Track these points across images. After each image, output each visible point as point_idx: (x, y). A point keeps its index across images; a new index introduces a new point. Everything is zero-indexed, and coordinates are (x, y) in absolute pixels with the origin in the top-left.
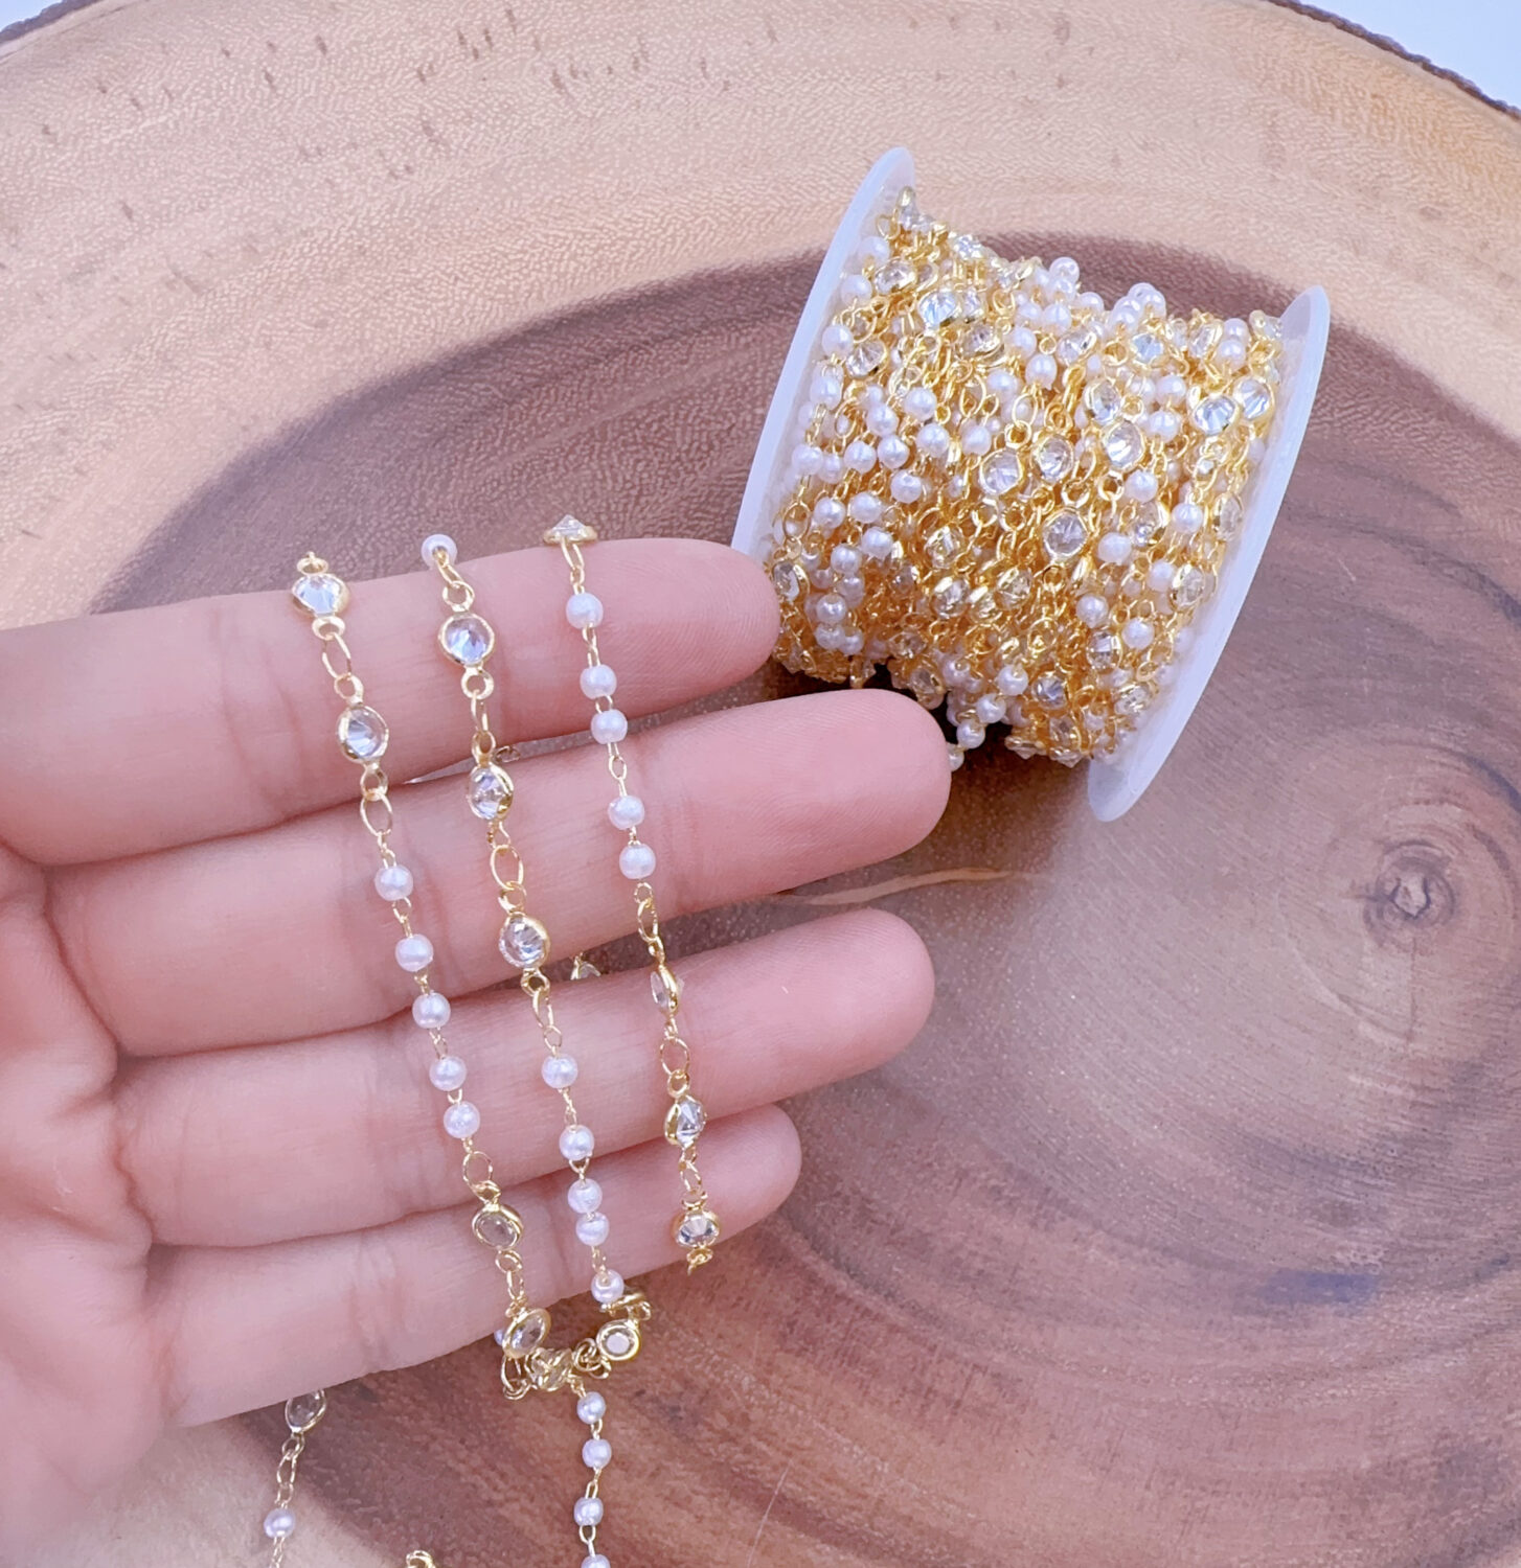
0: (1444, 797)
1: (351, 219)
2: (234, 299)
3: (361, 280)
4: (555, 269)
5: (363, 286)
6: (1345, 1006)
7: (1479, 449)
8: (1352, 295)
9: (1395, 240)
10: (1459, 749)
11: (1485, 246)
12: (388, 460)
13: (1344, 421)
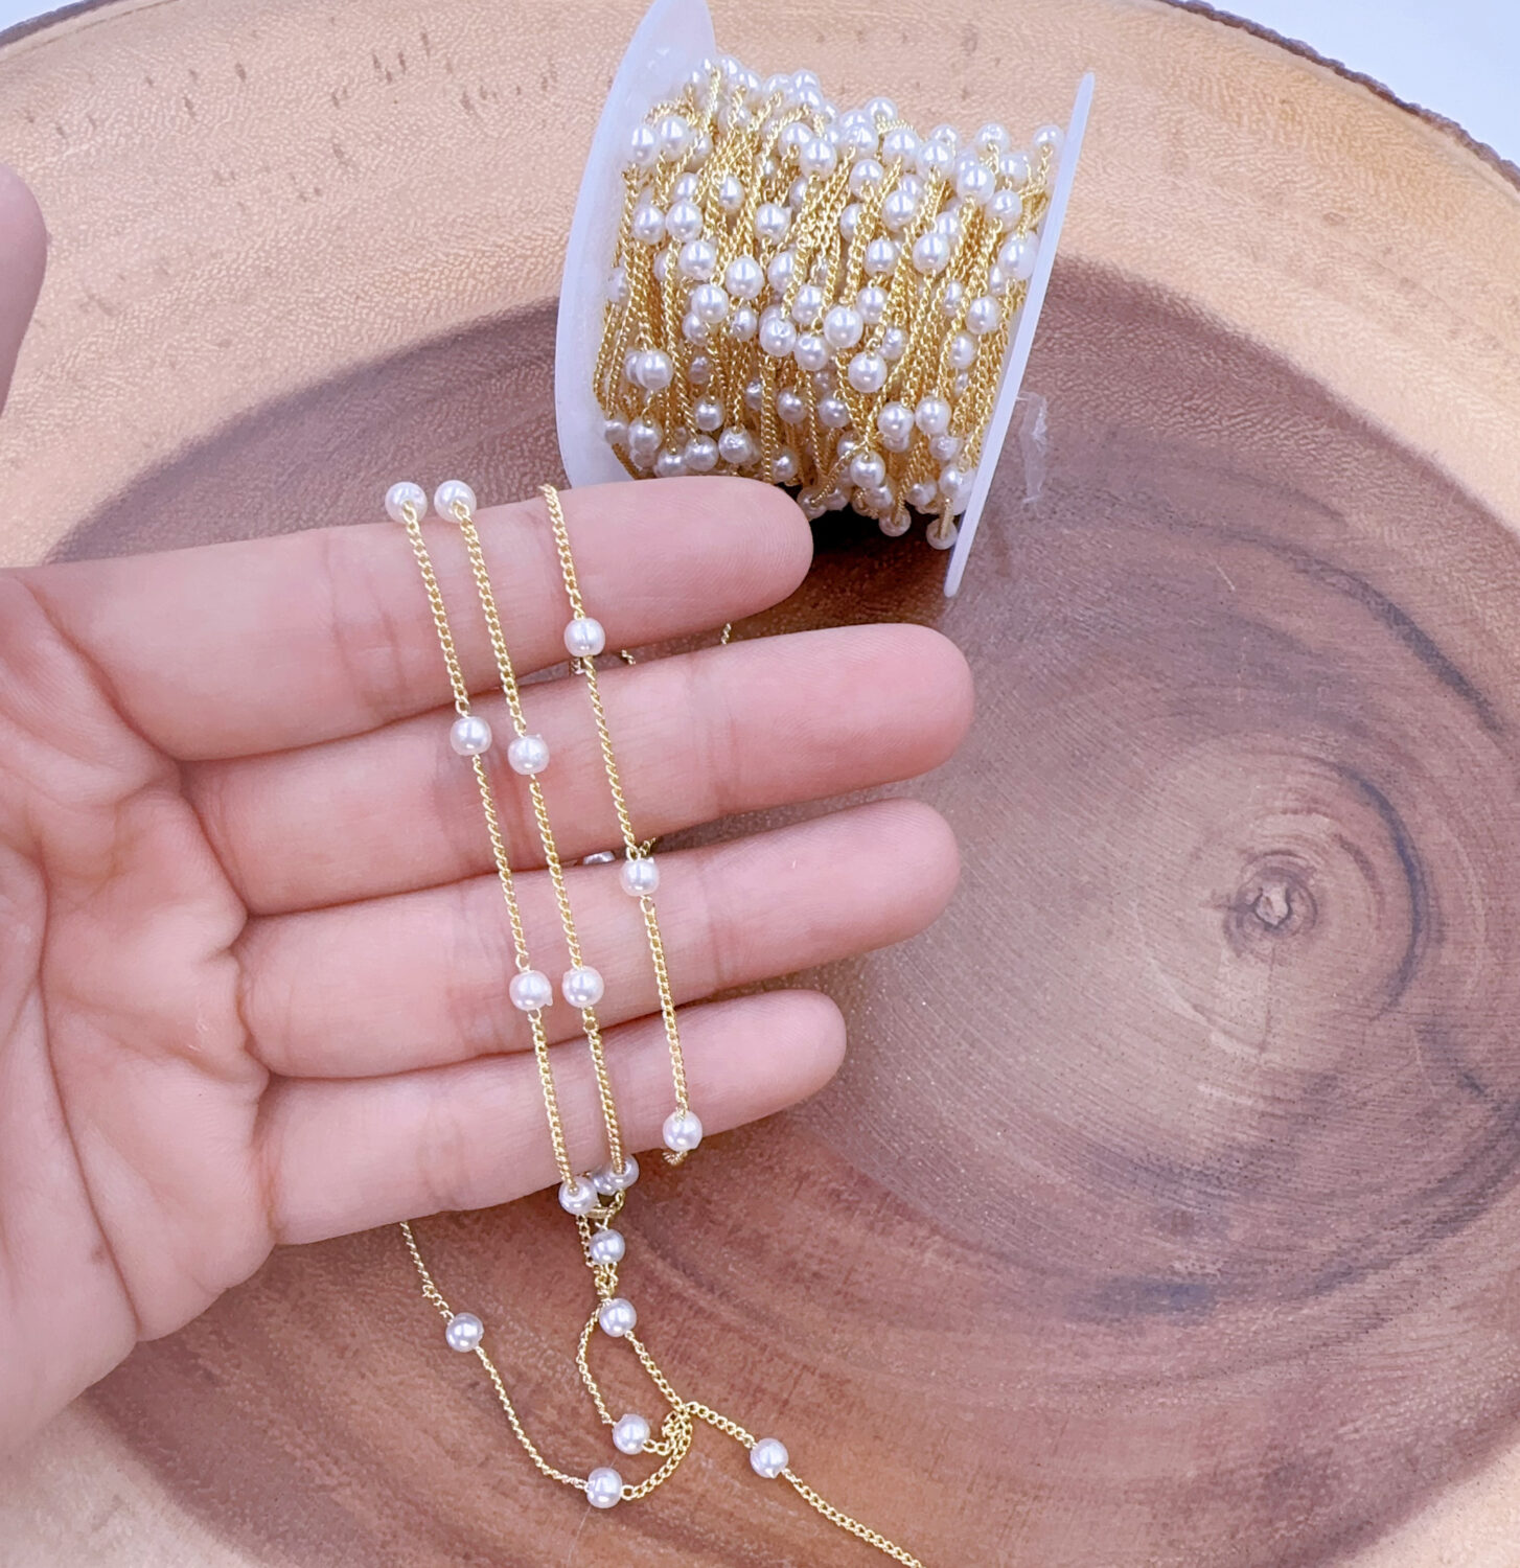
0: (1312, 806)
1: (260, 241)
2: (143, 320)
3: (266, 300)
4: (453, 287)
5: (267, 306)
6: (1199, 1016)
7: (1369, 457)
8: (1248, 302)
9: (1296, 246)
10: (1332, 759)
11: (1389, 250)
12: (282, 475)
13: (1232, 429)
